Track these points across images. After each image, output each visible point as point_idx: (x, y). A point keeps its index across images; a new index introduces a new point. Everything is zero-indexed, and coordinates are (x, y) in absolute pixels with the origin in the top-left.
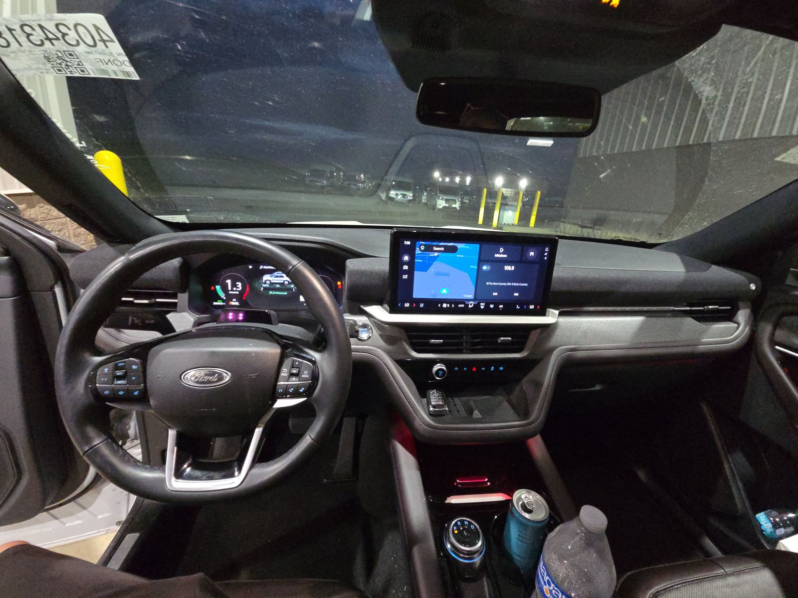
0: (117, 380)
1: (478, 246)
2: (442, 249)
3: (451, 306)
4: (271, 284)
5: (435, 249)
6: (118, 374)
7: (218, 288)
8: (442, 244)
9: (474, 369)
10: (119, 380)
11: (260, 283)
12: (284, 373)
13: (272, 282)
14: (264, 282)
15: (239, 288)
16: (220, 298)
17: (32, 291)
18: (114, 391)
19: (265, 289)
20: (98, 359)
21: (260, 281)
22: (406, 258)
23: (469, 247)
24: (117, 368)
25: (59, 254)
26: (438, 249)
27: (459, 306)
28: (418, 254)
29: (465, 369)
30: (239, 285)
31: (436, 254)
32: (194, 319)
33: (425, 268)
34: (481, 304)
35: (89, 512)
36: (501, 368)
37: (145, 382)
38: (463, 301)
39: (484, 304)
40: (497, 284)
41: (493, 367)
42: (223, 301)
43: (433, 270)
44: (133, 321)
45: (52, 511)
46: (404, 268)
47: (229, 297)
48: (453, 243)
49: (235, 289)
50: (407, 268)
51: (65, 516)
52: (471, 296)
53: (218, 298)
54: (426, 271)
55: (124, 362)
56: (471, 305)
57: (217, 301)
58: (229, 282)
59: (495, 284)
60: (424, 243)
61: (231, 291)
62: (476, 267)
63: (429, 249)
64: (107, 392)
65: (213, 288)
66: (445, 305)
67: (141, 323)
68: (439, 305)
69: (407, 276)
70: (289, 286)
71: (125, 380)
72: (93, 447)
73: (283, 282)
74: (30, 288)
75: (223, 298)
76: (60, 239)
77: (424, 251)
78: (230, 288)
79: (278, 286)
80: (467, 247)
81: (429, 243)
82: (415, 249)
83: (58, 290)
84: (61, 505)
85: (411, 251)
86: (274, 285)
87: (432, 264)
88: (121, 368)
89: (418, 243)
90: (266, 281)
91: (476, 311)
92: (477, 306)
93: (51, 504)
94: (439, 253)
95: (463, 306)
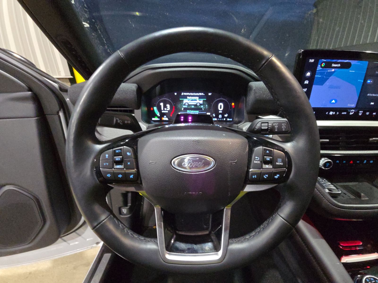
0: (116, 165)
1: (367, 62)
2: (339, 65)
3: (336, 113)
4: (189, 105)
5: (333, 65)
6: (117, 159)
7: (155, 108)
8: (339, 61)
9: (352, 162)
10: (118, 165)
11: (181, 105)
12: (256, 160)
13: (189, 104)
14: (184, 104)
15: (168, 108)
16: (156, 115)
17: (48, 115)
18: (115, 175)
19: (185, 109)
20: (99, 147)
21: (182, 104)
22: (308, 74)
23: (361, 63)
24: (115, 154)
25: (61, 92)
26: (336, 65)
27: (343, 113)
28: (319, 70)
29: (344, 162)
30: (168, 106)
31: (333, 70)
32: (146, 127)
33: (322, 82)
34: (360, 112)
35: (82, 237)
36: (371, 162)
37: (138, 168)
38: (347, 110)
39: (362, 112)
40: (375, 95)
41: (365, 161)
42: (158, 117)
43: (328, 84)
44: (117, 121)
45: (63, 238)
46: (305, 83)
47: (162, 115)
48: (349, 60)
49: (165, 109)
50: (307, 83)
51: (70, 240)
52: (354, 105)
53: (155, 115)
54: (322, 85)
55: (121, 149)
56: (352, 112)
57: (154, 117)
58: (162, 104)
59: (374, 95)
60: (325, 60)
61: (163, 110)
62: (362, 81)
63: (328, 66)
64: (109, 175)
65: (152, 109)
66: (331, 113)
67: (121, 123)
68: (327, 113)
69: (306, 89)
70: (200, 107)
71: (122, 165)
72: (100, 223)
73: (196, 104)
74: (45, 113)
75: (158, 116)
76: (60, 83)
77: (324, 67)
78: (162, 109)
79: (193, 107)
80: (359, 64)
81: (329, 60)
82: (317, 66)
83: (61, 114)
84: (68, 235)
85: (313, 68)
86: (191, 106)
87: (328, 79)
88: (118, 155)
89: (320, 61)
90: (185, 103)
91: (355, 117)
92: (356, 113)
93: (63, 234)
94: (336, 69)
95: (345, 113)
